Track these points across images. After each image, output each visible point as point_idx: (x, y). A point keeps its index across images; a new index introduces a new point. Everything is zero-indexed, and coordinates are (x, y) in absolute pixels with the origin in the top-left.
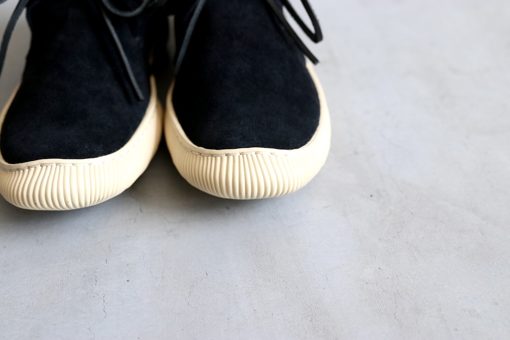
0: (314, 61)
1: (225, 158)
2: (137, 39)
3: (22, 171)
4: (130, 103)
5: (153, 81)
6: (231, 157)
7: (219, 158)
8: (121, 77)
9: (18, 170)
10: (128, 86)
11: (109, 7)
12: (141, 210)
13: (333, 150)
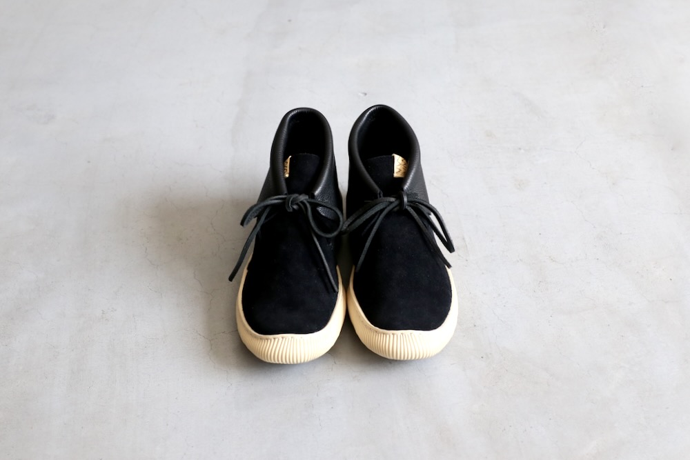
0: (449, 266)
1: (392, 336)
2: (331, 244)
3: (269, 341)
4: (328, 292)
5: (338, 268)
6: (395, 336)
7: (388, 336)
8: (323, 275)
9: (267, 339)
10: (327, 281)
11: (317, 230)
12: (335, 363)
13: (459, 323)
